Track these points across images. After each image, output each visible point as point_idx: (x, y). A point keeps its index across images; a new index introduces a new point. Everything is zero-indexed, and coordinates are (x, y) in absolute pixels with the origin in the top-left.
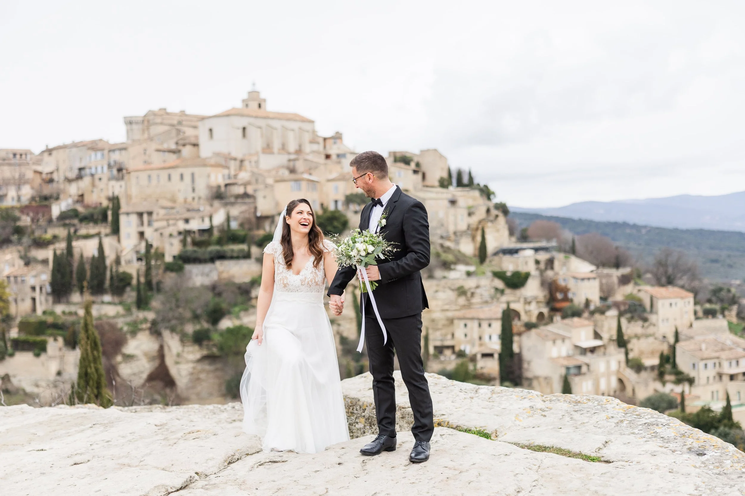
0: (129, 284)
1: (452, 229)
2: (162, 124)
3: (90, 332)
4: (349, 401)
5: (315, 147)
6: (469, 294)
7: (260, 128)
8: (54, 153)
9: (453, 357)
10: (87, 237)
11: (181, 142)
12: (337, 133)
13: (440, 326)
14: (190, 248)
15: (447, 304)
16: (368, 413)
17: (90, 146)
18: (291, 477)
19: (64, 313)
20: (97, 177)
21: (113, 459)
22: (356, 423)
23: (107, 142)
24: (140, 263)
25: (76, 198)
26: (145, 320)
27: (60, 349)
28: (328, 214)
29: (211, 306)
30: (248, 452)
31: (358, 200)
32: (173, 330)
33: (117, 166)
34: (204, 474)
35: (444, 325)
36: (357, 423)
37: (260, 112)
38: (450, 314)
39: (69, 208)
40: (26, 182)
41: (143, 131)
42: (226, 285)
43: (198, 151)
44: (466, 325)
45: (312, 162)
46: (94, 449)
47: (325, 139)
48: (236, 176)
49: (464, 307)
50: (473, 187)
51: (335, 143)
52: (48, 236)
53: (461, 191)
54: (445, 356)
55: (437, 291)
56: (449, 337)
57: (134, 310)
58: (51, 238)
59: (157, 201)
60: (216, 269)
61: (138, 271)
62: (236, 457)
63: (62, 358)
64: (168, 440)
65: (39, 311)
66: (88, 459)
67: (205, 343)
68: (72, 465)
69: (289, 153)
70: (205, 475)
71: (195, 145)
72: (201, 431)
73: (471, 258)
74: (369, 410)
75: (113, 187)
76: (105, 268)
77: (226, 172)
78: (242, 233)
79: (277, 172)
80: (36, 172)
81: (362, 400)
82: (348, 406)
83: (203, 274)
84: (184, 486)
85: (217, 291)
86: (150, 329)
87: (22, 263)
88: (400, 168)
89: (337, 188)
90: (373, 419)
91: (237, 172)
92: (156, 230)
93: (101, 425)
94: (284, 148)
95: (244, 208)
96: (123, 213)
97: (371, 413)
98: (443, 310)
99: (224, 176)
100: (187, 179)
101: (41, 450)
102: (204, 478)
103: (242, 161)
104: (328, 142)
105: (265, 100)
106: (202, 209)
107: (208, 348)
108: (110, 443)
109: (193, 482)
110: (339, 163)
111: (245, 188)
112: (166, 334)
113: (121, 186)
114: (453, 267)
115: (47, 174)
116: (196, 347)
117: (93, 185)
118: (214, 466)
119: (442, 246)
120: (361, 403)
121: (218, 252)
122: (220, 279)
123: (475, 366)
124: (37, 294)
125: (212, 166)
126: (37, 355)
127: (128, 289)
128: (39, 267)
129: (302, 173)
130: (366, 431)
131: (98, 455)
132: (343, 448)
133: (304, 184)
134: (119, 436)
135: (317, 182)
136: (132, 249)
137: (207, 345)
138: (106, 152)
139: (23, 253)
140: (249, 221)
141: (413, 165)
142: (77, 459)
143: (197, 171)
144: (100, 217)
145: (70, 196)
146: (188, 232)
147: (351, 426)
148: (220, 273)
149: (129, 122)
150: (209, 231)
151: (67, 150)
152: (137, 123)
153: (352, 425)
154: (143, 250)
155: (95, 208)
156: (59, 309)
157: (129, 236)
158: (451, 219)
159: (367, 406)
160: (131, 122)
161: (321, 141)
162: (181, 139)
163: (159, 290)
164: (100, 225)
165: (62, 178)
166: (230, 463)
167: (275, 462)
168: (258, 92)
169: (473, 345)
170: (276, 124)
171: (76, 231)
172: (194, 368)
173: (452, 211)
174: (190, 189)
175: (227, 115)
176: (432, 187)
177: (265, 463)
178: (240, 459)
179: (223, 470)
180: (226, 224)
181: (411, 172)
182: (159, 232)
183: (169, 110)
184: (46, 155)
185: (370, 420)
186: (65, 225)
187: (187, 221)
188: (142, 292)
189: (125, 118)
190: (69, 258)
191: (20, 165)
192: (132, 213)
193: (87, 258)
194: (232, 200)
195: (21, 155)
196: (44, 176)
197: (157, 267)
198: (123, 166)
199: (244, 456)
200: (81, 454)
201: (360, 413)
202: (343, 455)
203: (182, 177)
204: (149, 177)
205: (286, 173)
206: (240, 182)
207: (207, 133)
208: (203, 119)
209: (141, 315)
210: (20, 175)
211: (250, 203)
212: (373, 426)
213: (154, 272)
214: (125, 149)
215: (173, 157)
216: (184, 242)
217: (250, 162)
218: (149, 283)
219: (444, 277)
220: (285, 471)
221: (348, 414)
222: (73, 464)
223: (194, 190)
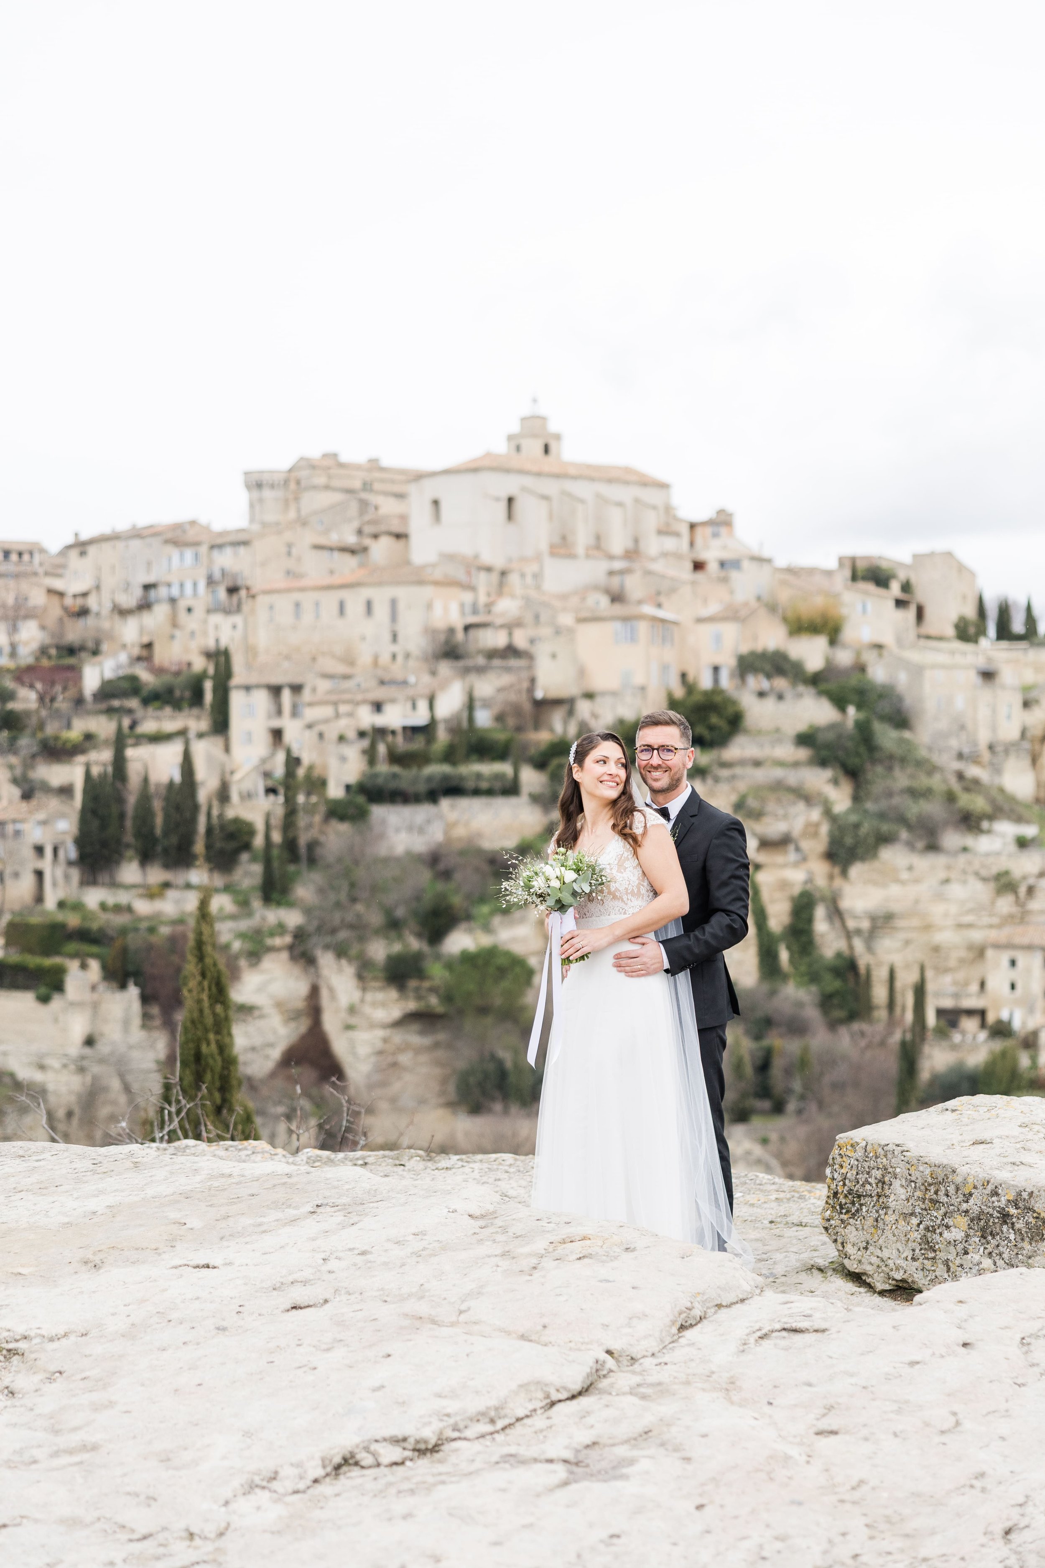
0: (247, 846)
1: (984, 737)
2: (327, 487)
3: (208, 961)
4: (928, 1171)
5: (670, 544)
6: (1022, 890)
7: (546, 498)
8: (92, 550)
9: (983, 1035)
10: (157, 738)
11: (368, 529)
12: (721, 512)
13: (952, 963)
14: (383, 768)
15: (970, 911)
16: (979, 1204)
17: (169, 535)
18: (852, 1375)
19: (103, 906)
20: (182, 604)
21: (386, 1301)
22: (944, 1228)
23: (207, 529)
24: (272, 797)
25: (136, 651)
26: (281, 928)
27: (94, 988)
28: (697, 698)
29: (428, 898)
30: (719, 1299)
31: (768, 667)
32: (341, 952)
33: (229, 583)
34: (628, 1356)
35: (962, 961)
36: (948, 1227)
37: (548, 464)
38: (977, 936)
39: (121, 673)
40: (29, 616)
41: (286, 502)
42: (462, 853)
43: (407, 547)
44: (1013, 963)
45: (663, 577)
46: (333, 1272)
47: (692, 526)
48: (489, 607)
49: (1008, 920)
50: (1036, 641)
51: (716, 535)
52: (74, 734)
53: (1007, 649)
54: (963, 1033)
55: (947, 881)
56: (974, 988)
57: (257, 904)
58: (81, 738)
59: (314, 659)
60: (441, 817)
61: (268, 817)
62: (697, 1312)
63: (95, 1006)
64: (514, 1258)
65: (50, 903)
66: (324, 1297)
67: (413, 983)
68: (288, 1310)
69: (611, 557)
70: (629, 1358)
71: (399, 536)
72: (591, 1237)
73: (1027, 806)
74: (981, 1198)
75: (217, 627)
76: (196, 807)
77: (467, 597)
78: (501, 736)
79: (583, 599)
80: (51, 591)
81: (963, 1170)
82: (923, 1184)
83: (410, 829)
84: (585, 1386)
85: (441, 866)
86: (291, 948)
87: (16, 792)
88: (866, 593)
89: (718, 639)
90: (992, 1220)
91: (492, 599)
92: (310, 726)
93: (336, 1208)
94: (598, 545)
95: (506, 679)
96: (238, 687)
97: (986, 1206)
98: (960, 926)
99: (462, 606)
100: (382, 612)
101: (203, 1267)
102: (627, 1366)
103: (503, 574)
104: (699, 531)
105: (558, 437)
106: (412, 679)
107: (419, 998)
108: (369, 1257)
109: (604, 1376)
110: (725, 580)
111: (510, 634)
112: (326, 960)
113: (234, 627)
114: (985, 825)
115: (75, 596)
116: (393, 994)
117: (175, 624)
118: (650, 1336)
119: (960, 776)
120: (959, 1180)
121: (446, 778)
122: (449, 841)
123: (1034, 1059)
124: (46, 864)
125: (436, 583)
126: (44, 999)
127: (245, 857)
128: (54, 803)
129: (640, 602)
130: (971, 1248)
131: (346, 1288)
132: (961, 1302)
133: (643, 628)
134: (388, 1240)
135: (675, 623)
136: (256, 768)
137: (417, 990)
138: (204, 549)
139: (18, 772)
140: (517, 710)
141: (895, 588)
142: (299, 1295)
143: (402, 593)
144: (187, 694)
145: (124, 646)
146: (380, 732)
147: (929, 1234)
148: (449, 827)
149: (254, 483)
150: (426, 731)
151: (120, 545)
152: (272, 486)
153: (934, 1231)
154: (279, 769)
155: (178, 674)
156: (93, 897)
157: (249, 737)
158: (983, 713)
159: (975, 1187)
160: (259, 483)
161: (685, 530)
162: (369, 522)
163: (312, 861)
164: (186, 712)
165: (107, 606)
166: (682, 1328)
167: (795, 1331)
168: (543, 419)
169: (1031, 1010)
170: (582, 489)
171: (133, 726)
172: (385, 1040)
173: (985, 694)
174: (387, 637)
175: (473, 469)
176: (940, 638)
177: (772, 1331)
178: (705, 1318)
179: (671, 1345)
180: (465, 715)
181: (891, 604)
182: (316, 729)
183: (344, 458)
184: (74, 554)
185: (982, 1223)
186: (110, 711)
187: (378, 707)
188: (276, 864)
189: (246, 474)
190: (119, 785)
191: (17, 576)
192: (258, 686)
193: (158, 785)
194: (481, 661)
195: (20, 554)
196: (69, 601)
197: (311, 810)
198: (240, 582)
199: (713, 1310)
200: (305, 1283)
201: (956, 1204)
202: (966, 1321)
203: (369, 606)
204: (297, 605)
205: (604, 601)
206: (499, 621)
207: (428, 508)
208: (419, 477)
209: (272, 916)
210: (16, 599)
211: (519, 669)
212: (990, 1238)
213: (302, 821)
214: (245, 543)
215: (351, 561)
216: (370, 755)
217: (523, 575)
218: (290, 846)
219: (965, 849)
220: (831, 1357)
221: (924, 1202)
222: (289, 1307)
223: (395, 638)
